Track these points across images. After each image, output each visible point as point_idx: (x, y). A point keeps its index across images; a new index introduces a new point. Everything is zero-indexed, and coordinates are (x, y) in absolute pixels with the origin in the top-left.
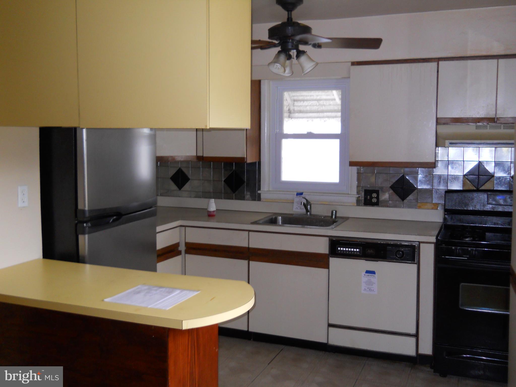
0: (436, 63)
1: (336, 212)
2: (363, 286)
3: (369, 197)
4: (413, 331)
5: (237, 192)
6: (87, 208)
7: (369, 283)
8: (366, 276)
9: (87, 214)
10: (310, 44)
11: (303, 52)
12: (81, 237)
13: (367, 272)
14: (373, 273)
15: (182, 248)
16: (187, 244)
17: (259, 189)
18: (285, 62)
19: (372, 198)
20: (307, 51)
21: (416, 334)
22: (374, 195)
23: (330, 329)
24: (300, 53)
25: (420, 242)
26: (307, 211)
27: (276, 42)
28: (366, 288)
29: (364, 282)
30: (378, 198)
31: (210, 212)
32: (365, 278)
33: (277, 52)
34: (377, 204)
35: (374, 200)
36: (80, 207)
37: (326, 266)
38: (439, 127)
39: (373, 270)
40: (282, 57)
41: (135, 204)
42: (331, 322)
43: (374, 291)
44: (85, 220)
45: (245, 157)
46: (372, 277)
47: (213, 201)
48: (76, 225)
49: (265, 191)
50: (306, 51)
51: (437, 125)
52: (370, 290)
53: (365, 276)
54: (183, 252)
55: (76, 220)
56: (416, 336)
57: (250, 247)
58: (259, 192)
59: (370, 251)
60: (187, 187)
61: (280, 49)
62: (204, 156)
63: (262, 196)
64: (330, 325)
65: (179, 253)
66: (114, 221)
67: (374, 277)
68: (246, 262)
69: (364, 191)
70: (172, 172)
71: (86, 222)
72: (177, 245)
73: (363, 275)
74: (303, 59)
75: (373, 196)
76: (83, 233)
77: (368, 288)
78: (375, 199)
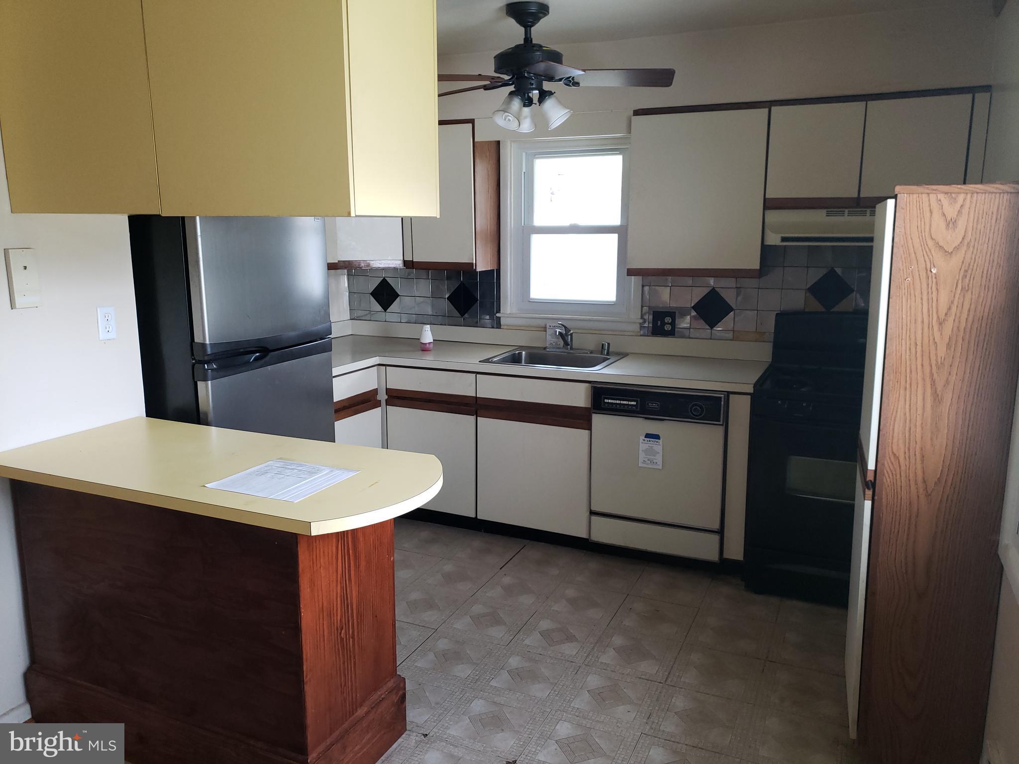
0: (766, 110)
1: (609, 344)
2: (642, 456)
3: (659, 322)
4: (716, 526)
5: (466, 315)
6: (207, 342)
7: (650, 452)
8: (646, 442)
9: (209, 351)
10: (560, 80)
11: (550, 93)
12: (200, 385)
13: (648, 436)
14: (657, 437)
15: (382, 397)
16: (388, 391)
17: (499, 311)
18: (520, 110)
19: (664, 324)
20: (556, 92)
21: (720, 530)
22: (668, 320)
23: (594, 519)
24: (544, 95)
25: (729, 393)
26: (566, 344)
27: (506, 77)
28: (646, 460)
29: (643, 451)
30: (673, 324)
31: (425, 344)
32: (644, 445)
33: (508, 94)
34: (671, 333)
35: (668, 328)
36: (198, 339)
37: (587, 425)
38: (768, 212)
39: (658, 434)
40: (516, 103)
41: (292, 334)
42: (595, 508)
43: (658, 463)
44: (206, 358)
45: (474, 262)
46: (655, 443)
47: (427, 328)
48: (193, 365)
49: (507, 314)
50: (553, 92)
51: (764, 209)
52: (652, 462)
53: (644, 442)
54: (383, 403)
55: (193, 359)
56: (721, 532)
57: (477, 396)
58: (498, 315)
59: (654, 405)
60: (394, 307)
61: (514, 89)
62: (414, 261)
63: (503, 321)
64: (592, 513)
65: (377, 404)
66: (256, 359)
67: (657, 443)
68: (473, 418)
69: (652, 313)
70: (373, 284)
71: (208, 362)
72: (375, 392)
73: (641, 441)
74: (549, 103)
75: (666, 321)
76: (205, 379)
77: (648, 460)
78: (668, 325)
